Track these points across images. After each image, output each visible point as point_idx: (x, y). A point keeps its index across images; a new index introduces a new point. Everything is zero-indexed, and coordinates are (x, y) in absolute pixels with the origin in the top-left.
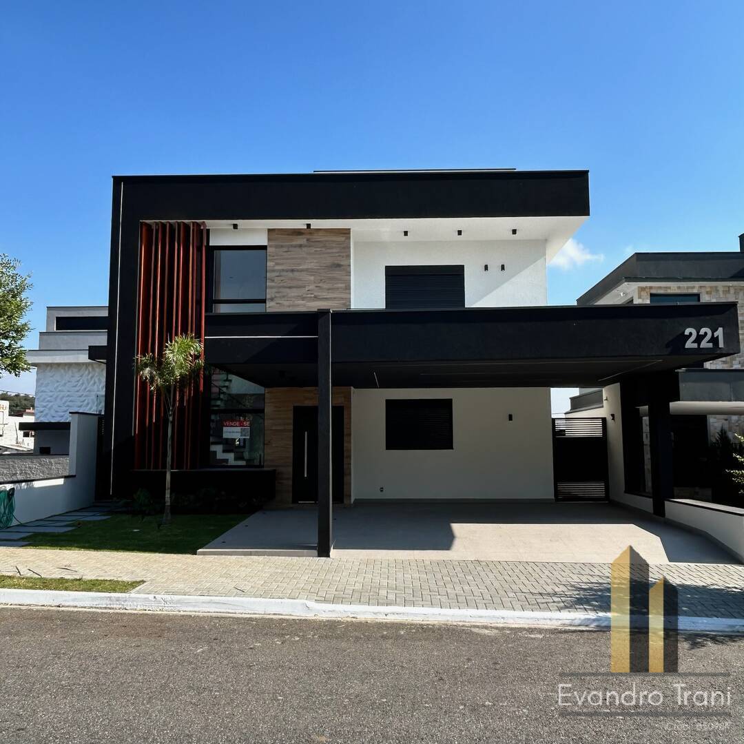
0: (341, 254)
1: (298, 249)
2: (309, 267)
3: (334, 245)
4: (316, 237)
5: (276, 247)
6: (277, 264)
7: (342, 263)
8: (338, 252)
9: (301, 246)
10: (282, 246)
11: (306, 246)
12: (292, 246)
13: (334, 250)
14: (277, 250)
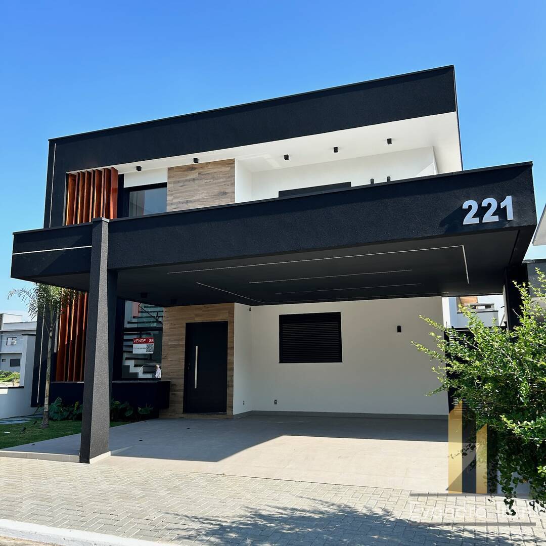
0: (228, 183)
1: (192, 183)
2: (200, 198)
3: (221, 176)
4: (205, 170)
5: (174, 183)
6: (175, 198)
7: (227, 191)
8: (224, 182)
9: (194, 180)
10: (179, 182)
11: (198, 179)
12: (186, 180)
13: (221, 180)
14: (175, 185)
